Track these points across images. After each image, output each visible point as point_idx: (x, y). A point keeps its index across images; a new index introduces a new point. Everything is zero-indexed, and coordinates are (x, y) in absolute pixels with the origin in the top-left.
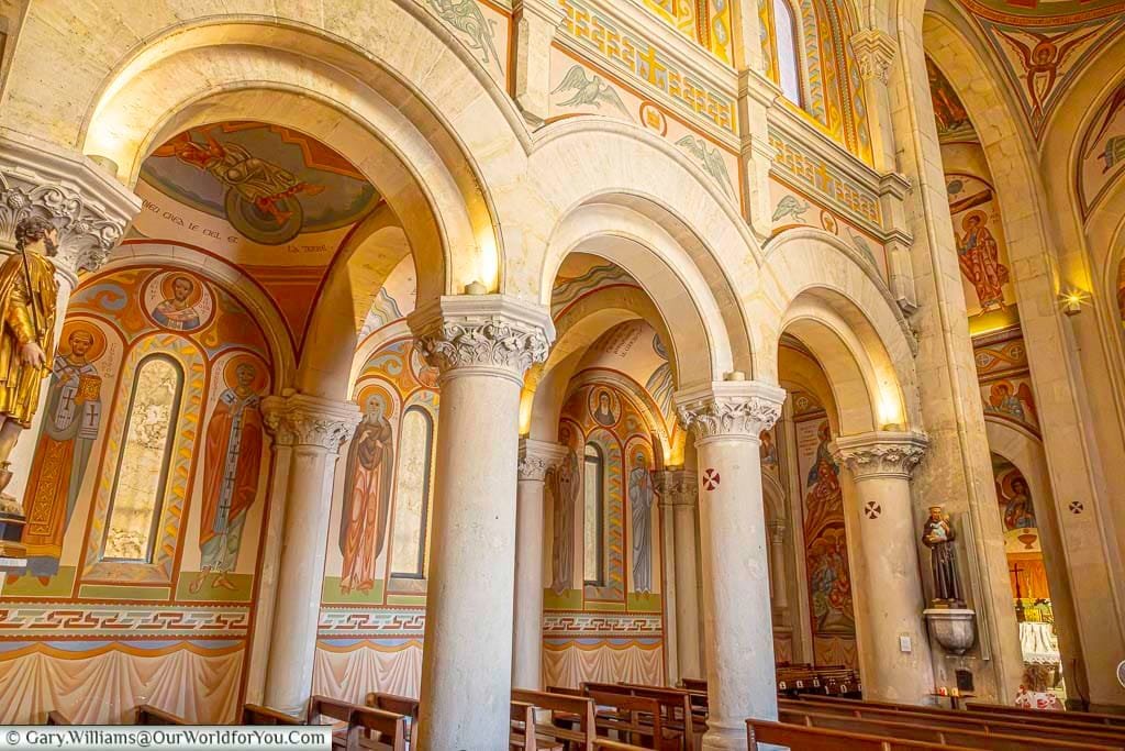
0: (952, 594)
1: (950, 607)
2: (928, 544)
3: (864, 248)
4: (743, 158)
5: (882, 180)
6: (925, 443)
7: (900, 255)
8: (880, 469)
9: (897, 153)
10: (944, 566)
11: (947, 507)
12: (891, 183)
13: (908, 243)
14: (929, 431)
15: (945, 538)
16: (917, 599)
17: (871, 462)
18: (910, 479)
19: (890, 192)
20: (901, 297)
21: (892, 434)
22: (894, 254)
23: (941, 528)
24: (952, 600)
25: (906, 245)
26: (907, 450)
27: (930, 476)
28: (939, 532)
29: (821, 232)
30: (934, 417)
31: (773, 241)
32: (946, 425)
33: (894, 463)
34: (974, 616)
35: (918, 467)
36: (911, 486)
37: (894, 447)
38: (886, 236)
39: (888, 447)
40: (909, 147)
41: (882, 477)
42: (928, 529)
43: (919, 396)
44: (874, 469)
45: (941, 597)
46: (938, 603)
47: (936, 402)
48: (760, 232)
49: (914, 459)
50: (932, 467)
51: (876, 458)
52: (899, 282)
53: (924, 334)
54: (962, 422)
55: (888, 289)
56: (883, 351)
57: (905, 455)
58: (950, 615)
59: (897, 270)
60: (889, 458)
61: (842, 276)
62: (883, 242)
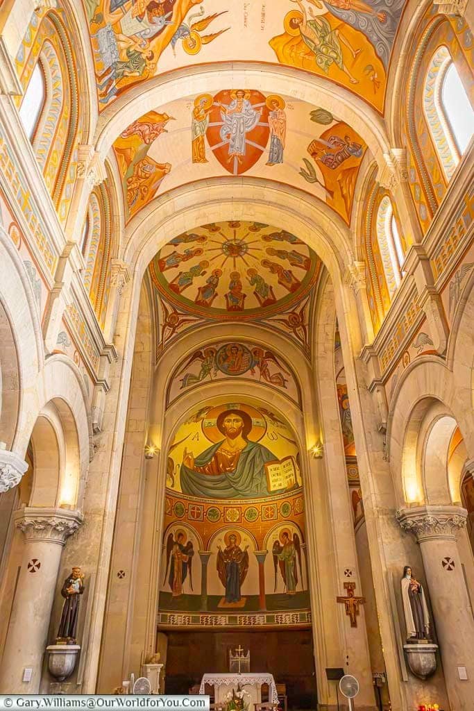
0: (70, 634)
1: (68, 644)
2: (64, 594)
3: (87, 383)
4: (52, 295)
5: (106, 347)
6: (80, 521)
7: (101, 395)
8: (48, 536)
9: (115, 335)
10: (71, 611)
11: (84, 569)
12: (110, 351)
13: (107, 389)
14: (86, 513)
15: (78, 591)
16: (44, 638)
17: (45, 529)
18: (64, 545)
19: (107, 356)
20: (95, 422)
21: (65, 511)
22: (99, 393)
23: (78, 584)
24: (69, 638)
25: (106, 391)
26: (71, 524)
27: (78, 545)
28: (75, 587)
29: (73, 363)
30: (91, 505)
31: (52, 357)
32: (96, 512)
33: (59, 532)
34: (79, 650)
35: (71, 537)
36: (63, 550)
37: (64, 521)
38: (98, 381)
39: (60, 520)
40: (123, 336)
41: (49, 541)
42: (68, 584)
43: (86, 489)
44: (44, 535)
45: (63, 636)
46: (59, 641)
47: (96, 495)
48: (48, 348)
49: (72, 531)
50: (80, 540)
51: (49, 527)
52: (97, 412)
53: (100, 449)
54: (107, 511)
55: (90, 414)
56: (77, 453)
57: (68, 527)
58: (66, 650)
59: (98, 404)
60: (58, 528)
61: (74, 396)
62: (95, 384)
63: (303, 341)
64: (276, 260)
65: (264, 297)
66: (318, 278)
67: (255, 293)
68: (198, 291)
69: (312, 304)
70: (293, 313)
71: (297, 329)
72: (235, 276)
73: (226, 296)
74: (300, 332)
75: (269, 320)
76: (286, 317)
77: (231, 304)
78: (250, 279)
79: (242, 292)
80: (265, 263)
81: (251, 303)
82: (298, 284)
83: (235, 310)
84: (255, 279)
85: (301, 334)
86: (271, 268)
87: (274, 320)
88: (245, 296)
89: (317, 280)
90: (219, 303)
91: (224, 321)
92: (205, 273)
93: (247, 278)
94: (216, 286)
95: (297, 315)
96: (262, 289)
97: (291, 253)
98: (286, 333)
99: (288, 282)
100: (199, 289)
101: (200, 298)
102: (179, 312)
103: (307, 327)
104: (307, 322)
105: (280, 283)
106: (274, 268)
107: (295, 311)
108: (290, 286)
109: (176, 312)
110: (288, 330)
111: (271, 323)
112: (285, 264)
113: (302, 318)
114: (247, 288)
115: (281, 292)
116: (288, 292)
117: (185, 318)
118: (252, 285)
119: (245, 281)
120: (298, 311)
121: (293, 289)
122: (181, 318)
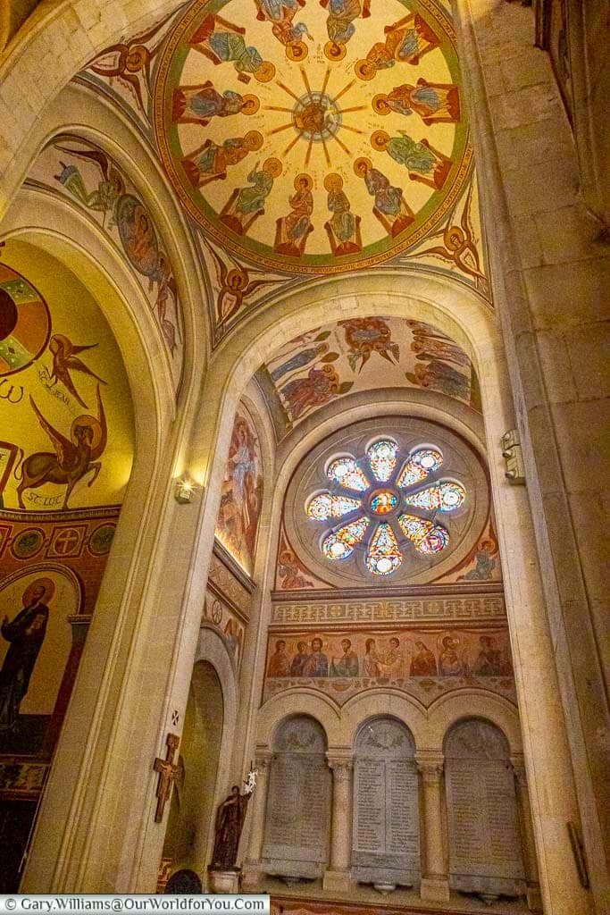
63: (221, 317)
64: (320, 196)
65: (237, 211)
66: (334, 274)
67: (236, 191)
68: (203, 83)
69: (282, 291)
70: (245, 271)
71: (227, 294)
72: (254, 140)
73: (208, 143)
74: (229, 302)
75: (205, 241)
76: (230, 266)
77: (196, 160)
78: (260, 168)
79: (229, 168)
80: (304, 181)
81: (216, 195)
82: (298, 252)
83: (190, 173)
84: (263, 180)
85: (227, 308)
86: (299, 197)
87: (212, 251)
88: (223, 176)
89: (328, 275)
90: (190, 138)
91: (162, 166)
92: (245, 79)
93: (258, 164)
94: (221, 115)
95: (247, 278)
96: (251, 199)
97: (350, 216)
98: (210, 285)
99: (288, 233)
100: (209, 84)
101: (189, 94)
102: (152, 63)
103: (243, 308)
104: (250, 301)
105: (279, 222)
106: (302, 201)
107: (249, 275)
108: (284, 240)
109: (150, 56)
110: (215, 284)
111: (205, 251)
112: (321, 214)
113: (250, 290)
114: (239, 174)
115: (263, 232)
116: (271, 243)
117: (142, 82)
118: (250, 179)
119: (252, 161)
120: (252, 277)
121: (282, 249)
122: (139, 75)
